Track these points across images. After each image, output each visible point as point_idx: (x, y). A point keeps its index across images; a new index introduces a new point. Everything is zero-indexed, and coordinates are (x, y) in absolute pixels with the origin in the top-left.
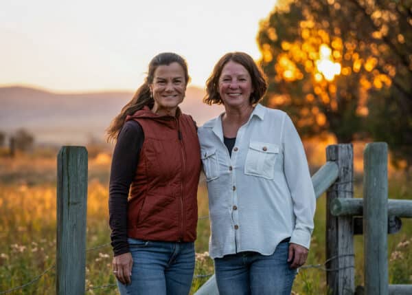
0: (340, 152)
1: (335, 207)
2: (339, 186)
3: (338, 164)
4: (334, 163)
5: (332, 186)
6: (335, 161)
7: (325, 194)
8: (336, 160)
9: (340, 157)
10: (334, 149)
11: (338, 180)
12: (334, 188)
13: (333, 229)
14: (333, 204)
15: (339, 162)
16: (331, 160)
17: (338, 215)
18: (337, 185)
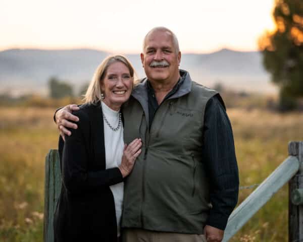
0: (300, 148)
1: (296, 197)
2: (300, 177)
3: (298, 158)
4: (295, 158)
5: (293, 178)
6: (295, 155)
7: (287, 185)
8: (297, 155)
9: (300, 153)
10: (295, 145)
11: (299, 172)
12: (295, 179)
13: (294, 215)
14: (294, 194)
15: (300, 157)
16: (292, 155)
17: (298, 204)
18: (298, 177)
